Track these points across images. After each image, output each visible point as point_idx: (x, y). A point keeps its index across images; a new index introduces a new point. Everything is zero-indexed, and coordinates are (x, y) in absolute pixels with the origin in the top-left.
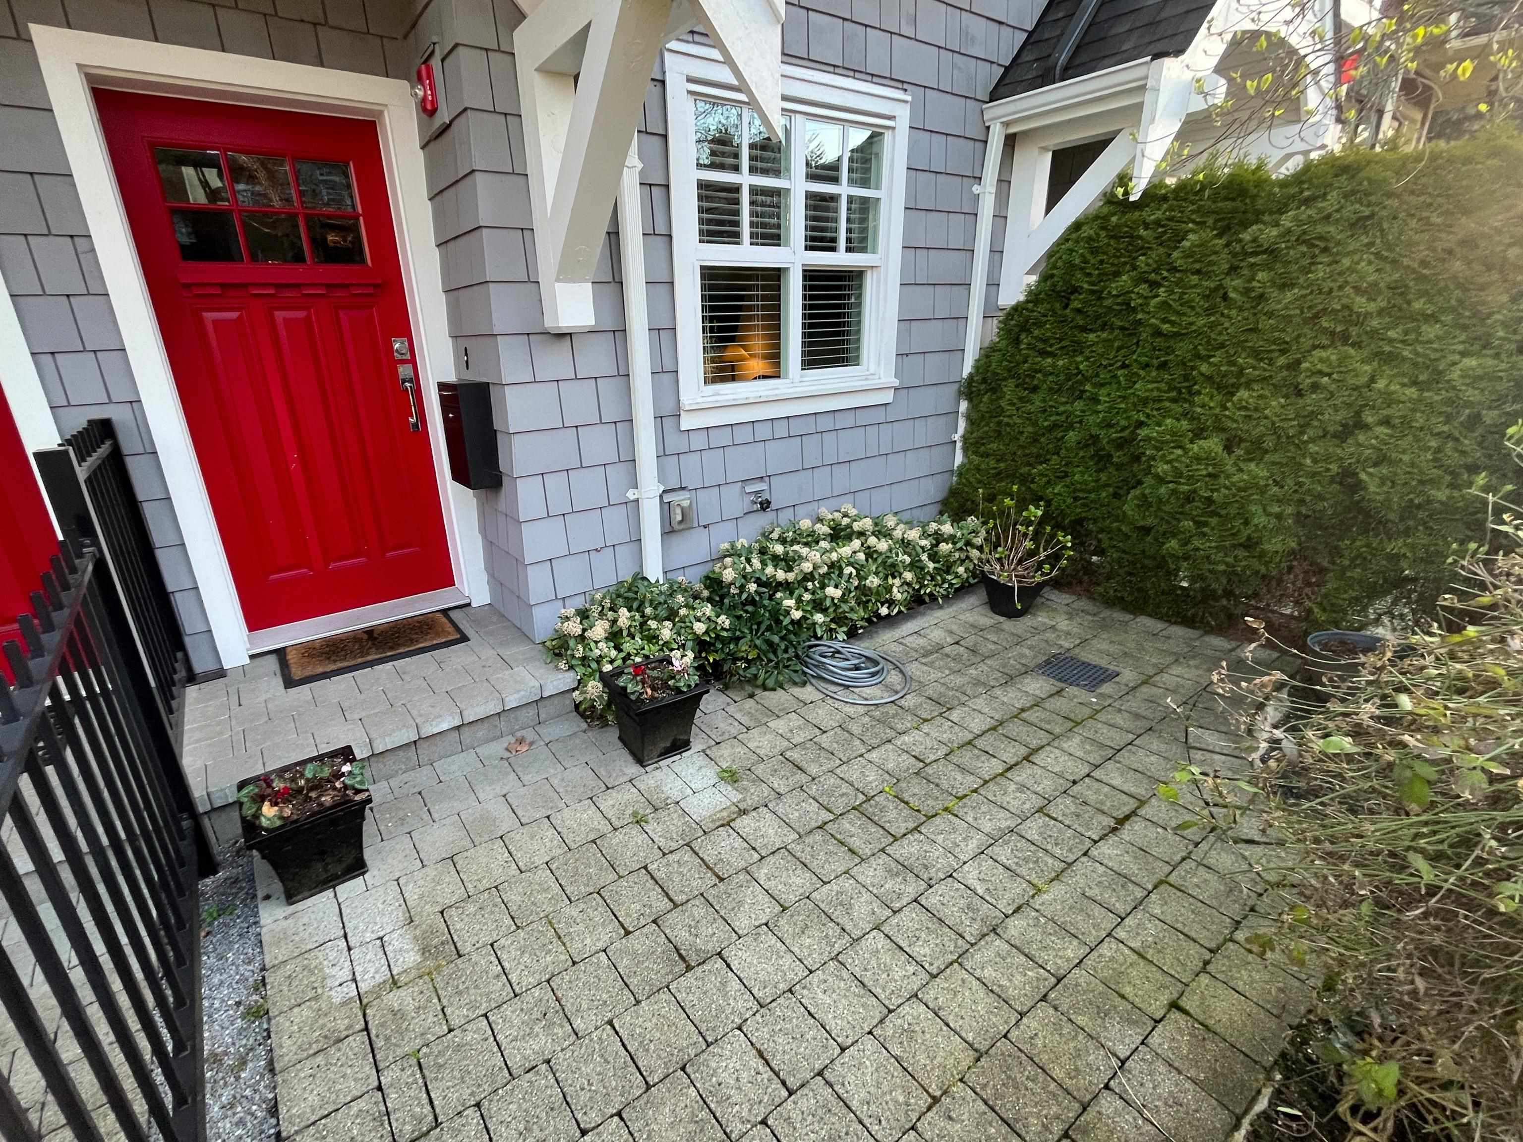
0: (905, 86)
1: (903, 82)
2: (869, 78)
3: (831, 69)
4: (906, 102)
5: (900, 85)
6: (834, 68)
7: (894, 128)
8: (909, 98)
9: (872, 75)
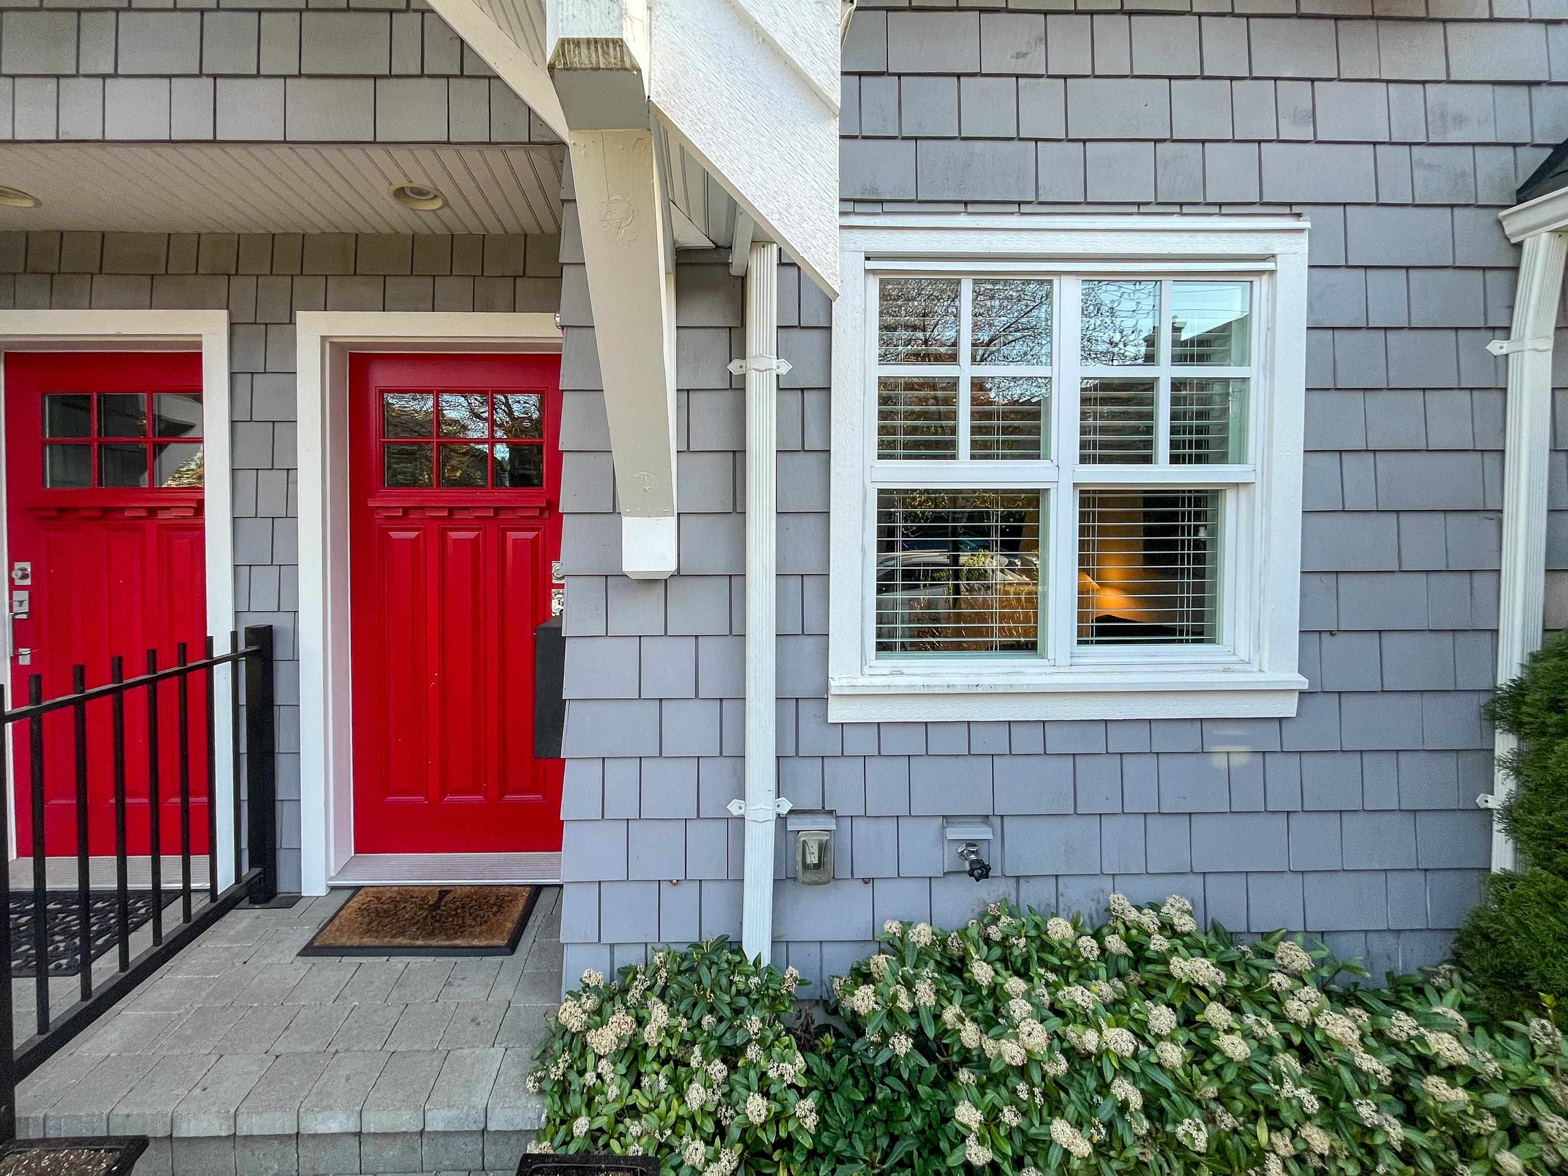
0: (1296, 209)
1: (1290, 205)
2: (1216, 209)
3: (1134, 209)
4: (1300, 230)
5: (1286, 210)
6: (1139, 207)
7: (1272, 272)
8: (1307, 225)
9: (1221, 205)
